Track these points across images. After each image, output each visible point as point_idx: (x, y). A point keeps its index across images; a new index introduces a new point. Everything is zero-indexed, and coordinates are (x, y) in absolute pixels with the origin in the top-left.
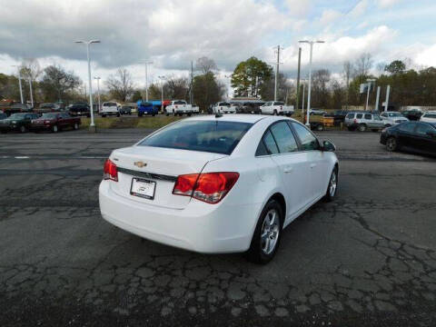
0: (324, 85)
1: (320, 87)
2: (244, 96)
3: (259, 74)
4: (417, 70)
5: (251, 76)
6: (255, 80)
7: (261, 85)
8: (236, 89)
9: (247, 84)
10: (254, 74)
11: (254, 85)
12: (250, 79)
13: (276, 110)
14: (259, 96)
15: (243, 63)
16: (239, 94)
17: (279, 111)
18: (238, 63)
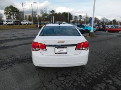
0: (36, 16)
1: (35, 16)
2: (10, 18)
3: (15, 12)
4: (57, 13)
5: (12, 12)
6: (13, 13)
7: (16, 15)
8: (6, 16)
9: (11, 14)
10: (13, 11)
11: (13, 15)
12: (12, 13)
13: (26, 23)
14: (16, 19)
15: (8, 7)
16: (8, 18)
17: (28, 23)
18: (6, 7)
